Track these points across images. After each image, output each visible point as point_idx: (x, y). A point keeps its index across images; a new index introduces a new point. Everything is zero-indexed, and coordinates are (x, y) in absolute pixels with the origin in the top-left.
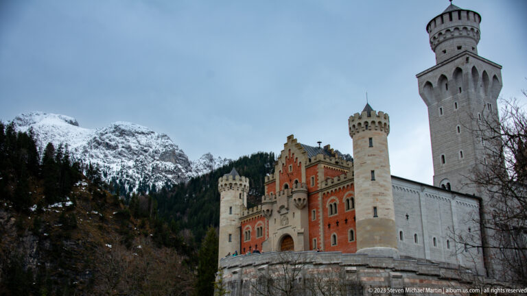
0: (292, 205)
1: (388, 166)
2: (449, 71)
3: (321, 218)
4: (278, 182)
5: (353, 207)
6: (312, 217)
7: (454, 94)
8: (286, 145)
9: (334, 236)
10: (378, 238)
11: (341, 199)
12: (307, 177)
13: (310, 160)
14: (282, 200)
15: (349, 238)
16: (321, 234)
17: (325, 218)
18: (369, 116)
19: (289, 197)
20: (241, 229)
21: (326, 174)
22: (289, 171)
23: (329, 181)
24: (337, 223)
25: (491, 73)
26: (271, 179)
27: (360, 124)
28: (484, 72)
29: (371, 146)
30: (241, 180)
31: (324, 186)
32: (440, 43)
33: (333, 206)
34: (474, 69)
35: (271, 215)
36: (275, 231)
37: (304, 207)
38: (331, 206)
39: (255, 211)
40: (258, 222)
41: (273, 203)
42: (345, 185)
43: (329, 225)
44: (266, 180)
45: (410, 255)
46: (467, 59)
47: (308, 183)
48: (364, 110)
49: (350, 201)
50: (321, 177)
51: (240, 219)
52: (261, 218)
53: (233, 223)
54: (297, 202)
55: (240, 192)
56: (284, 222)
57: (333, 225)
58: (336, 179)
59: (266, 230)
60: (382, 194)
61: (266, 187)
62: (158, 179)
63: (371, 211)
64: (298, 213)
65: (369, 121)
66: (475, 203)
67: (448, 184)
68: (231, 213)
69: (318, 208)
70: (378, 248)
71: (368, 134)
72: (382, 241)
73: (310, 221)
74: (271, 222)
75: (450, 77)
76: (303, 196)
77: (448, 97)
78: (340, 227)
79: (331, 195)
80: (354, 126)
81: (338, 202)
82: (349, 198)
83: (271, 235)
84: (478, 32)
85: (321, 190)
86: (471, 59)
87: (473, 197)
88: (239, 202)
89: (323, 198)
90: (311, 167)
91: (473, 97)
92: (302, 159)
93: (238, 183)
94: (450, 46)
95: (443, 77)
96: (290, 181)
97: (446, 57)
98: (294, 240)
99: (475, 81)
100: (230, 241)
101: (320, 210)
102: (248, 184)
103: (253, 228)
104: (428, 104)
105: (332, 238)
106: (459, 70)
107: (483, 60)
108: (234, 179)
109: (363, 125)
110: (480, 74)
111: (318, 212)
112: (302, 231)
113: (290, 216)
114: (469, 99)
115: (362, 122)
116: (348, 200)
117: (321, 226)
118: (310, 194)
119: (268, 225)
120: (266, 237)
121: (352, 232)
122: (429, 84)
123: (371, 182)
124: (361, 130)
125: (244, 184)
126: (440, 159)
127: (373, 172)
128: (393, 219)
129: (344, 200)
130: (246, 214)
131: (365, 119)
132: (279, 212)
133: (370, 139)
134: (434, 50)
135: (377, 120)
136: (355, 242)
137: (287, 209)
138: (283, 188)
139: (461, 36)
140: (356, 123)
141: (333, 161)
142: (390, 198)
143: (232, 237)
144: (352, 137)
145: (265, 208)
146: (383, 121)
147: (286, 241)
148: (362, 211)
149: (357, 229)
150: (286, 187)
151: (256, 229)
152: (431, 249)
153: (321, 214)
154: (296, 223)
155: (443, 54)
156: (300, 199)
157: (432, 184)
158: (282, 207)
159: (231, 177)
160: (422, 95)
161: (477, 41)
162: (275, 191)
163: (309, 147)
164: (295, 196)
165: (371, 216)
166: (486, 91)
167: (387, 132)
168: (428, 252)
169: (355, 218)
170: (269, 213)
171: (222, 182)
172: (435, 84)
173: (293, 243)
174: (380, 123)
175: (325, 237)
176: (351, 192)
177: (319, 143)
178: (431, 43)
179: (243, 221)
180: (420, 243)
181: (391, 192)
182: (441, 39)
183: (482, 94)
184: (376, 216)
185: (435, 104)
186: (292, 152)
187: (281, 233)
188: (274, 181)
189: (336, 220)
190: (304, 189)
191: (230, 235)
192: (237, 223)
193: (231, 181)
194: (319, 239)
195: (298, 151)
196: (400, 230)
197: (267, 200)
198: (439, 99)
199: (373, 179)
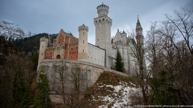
0: (61, 47)
1: (87, 40)
2: (101, 19)
3: (68, 51)
4: (57, 41)
5: (77, 49)
6: (66, 51)
7: (102, 25)
8: (60, 31)
9: (72, 56)
10: (83, 57)
11: (74, 47)
12: (65, 41)
13: (67, 36)
14: (58, 46)
15: (76, 57)
16: (68, 55)
17: (70, 51)
18: (84, 27)
19: (60, 45)
20: (45, 52)
21: (71, 40)
22: (61, 38)
23: (72, 42)
24: (73, 53)
25: (110, 21)
26: (55, 40)
27: (81, 29)
28: (109, 21)
29: (84, 34)
30: (46, 39)
31: (70, 43)
32: (100, 12)
33: (72, 49)
34: (107, 20)
35: (55, 49)
36: (55, 54)
37: (64, 48)
38: (71, 48)
39: (50, 48)
40: (51, 51)
41: (55, 46)
42: (76, 44)
43: (70, 53)
44: (54, 40)
45: (90, 62)
46: (106, 17)
47: (66, 42)
48: (83, 25)
49: (77, 48)
50: (69, 41)
51: (45, 50)
52: (52, 50)
53: (43, 51)
54: (63, 47)
55: (46, 42)
56: (58, 52)
57: (72, 53)
58: (73, 42)
59: (53, 53)
60: (85, 47)
61: (54, 42)
62: (15, 37)
63: (82, 50)
64: (63, 50)
65: (84, 28)
66: (104, 51)
67: (99, 46)
68: (43, 48)
69: (68, 49)
70: (83, 60)
71: (83, 31)
72: (84, 58)
73: (65, 52)
74: (55, 51)
75: (101, 20)
76: (64, 45)
77: (100, 25)
78: (73, 54)
79: (72, 46)
80: (80, 29)
81: (73, 48)
82: (77, 47)
83: (54, 55)
84: (108, 11)
85: (69, 44)
86: (107, 17)
87: (104, 50)
88: (45, 45)
89: (69, 46)
90: (67, 38)
91: (106, 26)
92: (65, 36)
93: (46, 40)
94: (102, 13)
95: (100, 20)
96: (61, 41)
97: (101, 16)
98: (61, 56)
99: (107, 22)
100: (42, 55)
101: (69, 49)
102: (48, 41)
103: (49, 52)
104: (96, 26)
105: (71, 57)
106: (104, 19)
107: (109, 18)
108: (45, 39)
109: (82, 29)
110: (108, 21)
111: (68, 50)
112: (63, 54)
113: (60, 50)
114: (105, 26)
115: (82, 28)
116: (76, 48)
117: (68, 53)
118: (66, 45)
119: (54, 52)
120: (53, 55)
121: (76, 55)
122: (96, 21)
123: (83, 43)
124: (81, 30)
125: (47, 40)
126: (97, 40)
127: (84, 41)
128: (87, 53)
129: (75, 47)
130: (47, 48)
131: (83, 27)
132: (57, 49)
133: (84, 33)
134: (98, 13)
135: (86, 28)
136: (77, 58)
137: (60, 48)
138: (58, 43)
139: (104, 11)
140: (81, 28)
141: (73, 37)
142: (87, 48)
143: (43, 54)
144: (79, 31)
145: (53, 47)
146: (87, 29)
147: (58, 57)
148: (80, 50)
149: (78, 55)
150: (59, 42)
151: (50, 53)
152: (94, 61)
153: (69, 50)
154: (62, 52)
155: (100, 15)
156: (63, 46)
157: (95, 45)
158: (58, 47)
159: (44, 38)
160: (94, 24)
161: (108, 13)
162: (56, 43)
163: (66, 33)
164: (62, 45)
165: (82, 52)
166: (109, 25)
167: (88, 32)
168: (94, 62)
169: (78, 52)
170: (54, 49)
171: (41, 39)
172: (98, 21)
173: (60, 57)
174: (86, 29)
175: (69, 56)
176: (77, 45)
177: (69, 32)
178: (98, 12)
179: (46, 50)
180: (92, 60)
181: (87, 46)
182: (100, 11)
183: (108, 26)
184: (83, 52)
185: (97, 26)
186: (62, 33)
187: (57, 54)
188: (56, 41)
189: (72, 52)
190: (65, 43)
191: (42, 54)
192: (44, 51)
193: (44, 39)
194: (67, 57)
195: (64, 33)
196: (88, 56)
197: (54, 45)
198: (98, 25)
199: (84, 43)
